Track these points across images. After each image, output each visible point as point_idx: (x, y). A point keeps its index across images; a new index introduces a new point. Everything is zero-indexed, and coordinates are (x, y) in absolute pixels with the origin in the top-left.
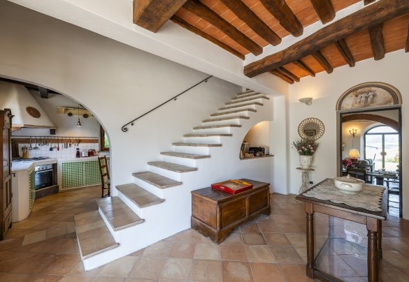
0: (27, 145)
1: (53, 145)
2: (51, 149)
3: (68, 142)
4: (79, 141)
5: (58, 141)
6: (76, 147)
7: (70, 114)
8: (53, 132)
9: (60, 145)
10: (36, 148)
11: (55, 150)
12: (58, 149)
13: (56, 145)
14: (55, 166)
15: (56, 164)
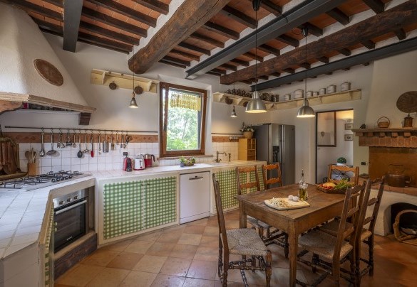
0: (36, 146)
1: (84, 146)
2: (80, 155)
3: (108, 140)
4: (128, 139)
5: (92, 138)
6: (123, 150)
7: (113, 86)
8: (85, 118)
9: (96, 145)
10: (52, 152)
11: (87, 156)
12: (92, 154)
13: (89, 146)
14: (90, 192)
15: (93, 188)
